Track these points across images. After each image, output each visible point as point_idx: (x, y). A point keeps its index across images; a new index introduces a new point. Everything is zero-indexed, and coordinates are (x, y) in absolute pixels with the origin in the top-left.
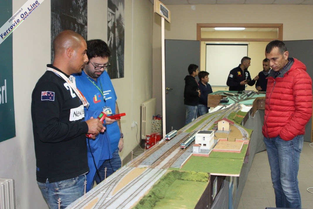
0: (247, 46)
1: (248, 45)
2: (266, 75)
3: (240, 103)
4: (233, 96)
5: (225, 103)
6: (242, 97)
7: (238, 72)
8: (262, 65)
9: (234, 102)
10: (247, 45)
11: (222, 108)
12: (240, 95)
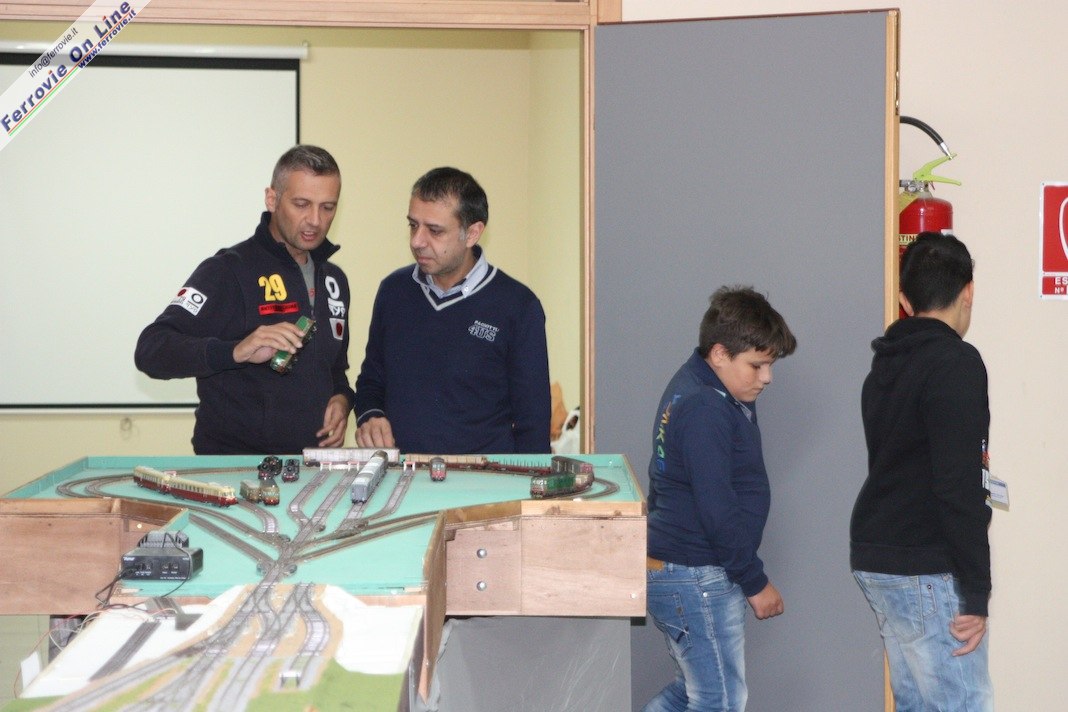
0: (291, 75)
1: (304, 67)
2: (439, 308)
3: (307, 571)
4: (224, 503)
5: (169, 576)
6: (309, 509)
7: (262, 281)
8: (406, 224)
9: (250, 565)
10: (292, 64)
11: (144, 633)
12: (286, 491)
